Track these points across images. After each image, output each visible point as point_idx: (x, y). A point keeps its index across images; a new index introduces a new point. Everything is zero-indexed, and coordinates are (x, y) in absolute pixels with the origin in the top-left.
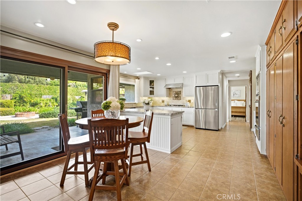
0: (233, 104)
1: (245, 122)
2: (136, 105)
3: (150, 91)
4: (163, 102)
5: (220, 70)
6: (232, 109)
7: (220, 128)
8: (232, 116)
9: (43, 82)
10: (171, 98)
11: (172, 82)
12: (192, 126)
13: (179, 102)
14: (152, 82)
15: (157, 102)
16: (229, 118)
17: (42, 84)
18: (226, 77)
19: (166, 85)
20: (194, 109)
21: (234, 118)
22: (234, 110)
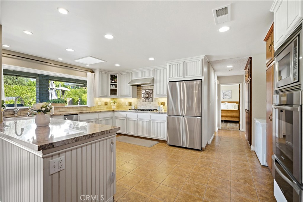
0: (224, 107)
1: (238, 130)
2: (88, 109)
3: (111, 89)
4: (130, 104)
5: (204, 56)
6: (222, 112)
7: (204, 146)
8: (222, 121)
9: (23, 83)
10: (139, 99)
11: (139, 77)
12: (165, 142)
13: (150, 105)
14: (113, 77)
15: (123, 105)
16: (218, 125)
17: (22, 84)
18: (215, 71)
19: (132, 81)
20: (166, 115)
21: (224, 124)
22: (224, 114)
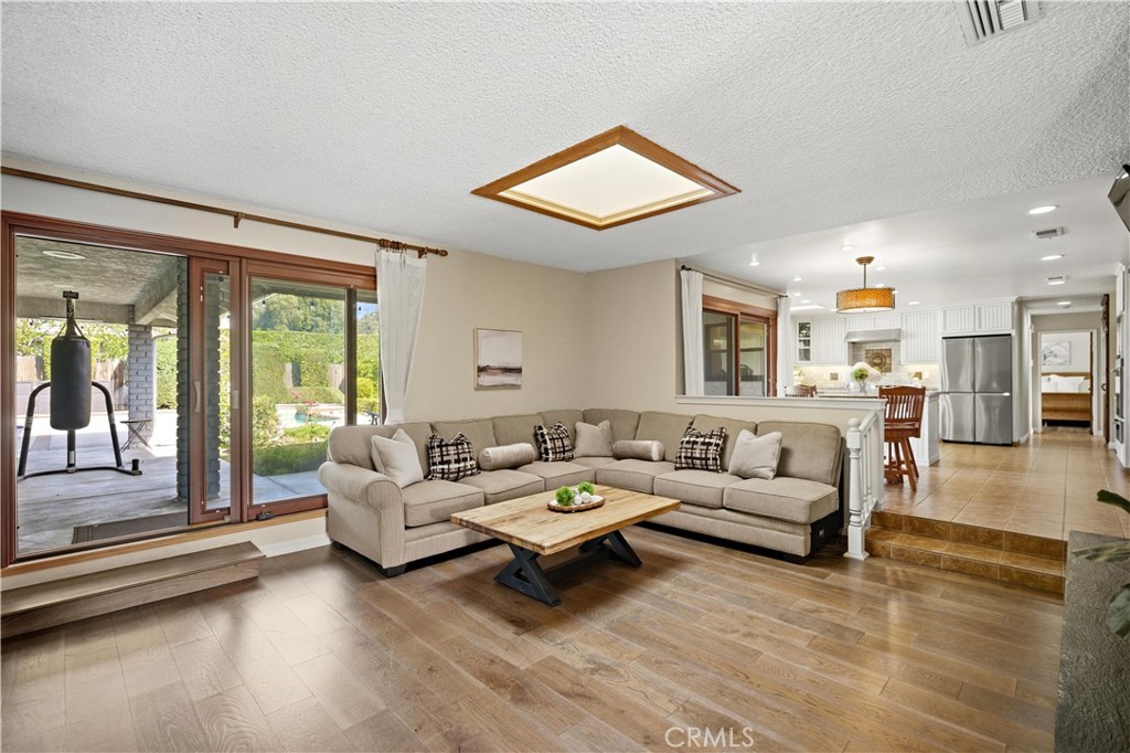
0: (1047, 386)
1: (1089, 436)
3: (801, 350)
4: (834, 378)
5: (1016, 297)
6: (1043, 400)
7: (1014, 441)
8: (1044, 422)
15: (816, 378)
16: (1034, 425)
18: (1028, 310)
19: (849, 335)
21: (1049, 428)
22: (1051, 405)
